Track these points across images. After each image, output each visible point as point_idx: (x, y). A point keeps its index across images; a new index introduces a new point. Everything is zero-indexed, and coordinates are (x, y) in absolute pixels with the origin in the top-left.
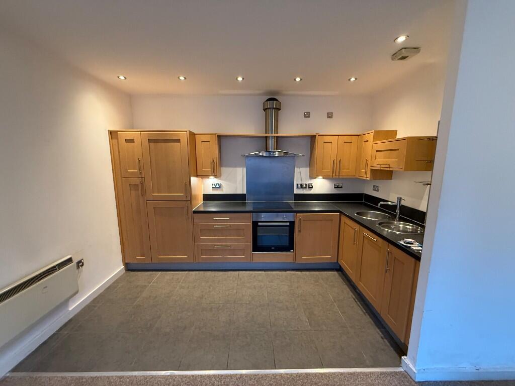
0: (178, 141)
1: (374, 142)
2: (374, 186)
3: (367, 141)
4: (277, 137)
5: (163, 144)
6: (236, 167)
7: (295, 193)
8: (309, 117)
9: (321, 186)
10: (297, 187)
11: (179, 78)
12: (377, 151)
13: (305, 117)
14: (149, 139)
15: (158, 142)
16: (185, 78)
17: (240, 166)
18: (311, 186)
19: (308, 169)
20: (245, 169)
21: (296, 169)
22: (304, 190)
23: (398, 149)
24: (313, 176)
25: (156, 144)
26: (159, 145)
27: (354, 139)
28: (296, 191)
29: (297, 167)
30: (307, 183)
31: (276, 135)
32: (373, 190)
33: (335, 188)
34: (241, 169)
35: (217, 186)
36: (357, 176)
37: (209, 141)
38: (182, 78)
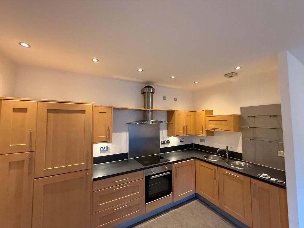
0: (84, 112)
1: (206, 116)
2: (200, 139)
3: (201, 115)
4: (153, 111)
5: (66, 115)
6: (121, 132)
7: (160, 148)
8: (166, 99)
9: (174, 141)
10: (162, 144)
11: (92, 60)
12: (209, 121)
13: (164, 99)
14: (47, 109)
15: (59, 113)
16: (98, 60)
17: (124, 131)
18: (169, 142)
19: (167, 131)
20: (128, 133)
21: (160, 131)
22: (166, 145)
23: (227, 121)
24: (169, 135)
25: (56, 114)
26: (61, 115)
27: (191, 113)
28: (161, 146)
29: (161, 130)
30: (167, 140)
31: (152, 109)
32: (201, 141)
33: (181, 141)
34: (125, 133)
35: (105, 149)
36: (194, 134)
37: (106, 113)
38: (95, 60)
